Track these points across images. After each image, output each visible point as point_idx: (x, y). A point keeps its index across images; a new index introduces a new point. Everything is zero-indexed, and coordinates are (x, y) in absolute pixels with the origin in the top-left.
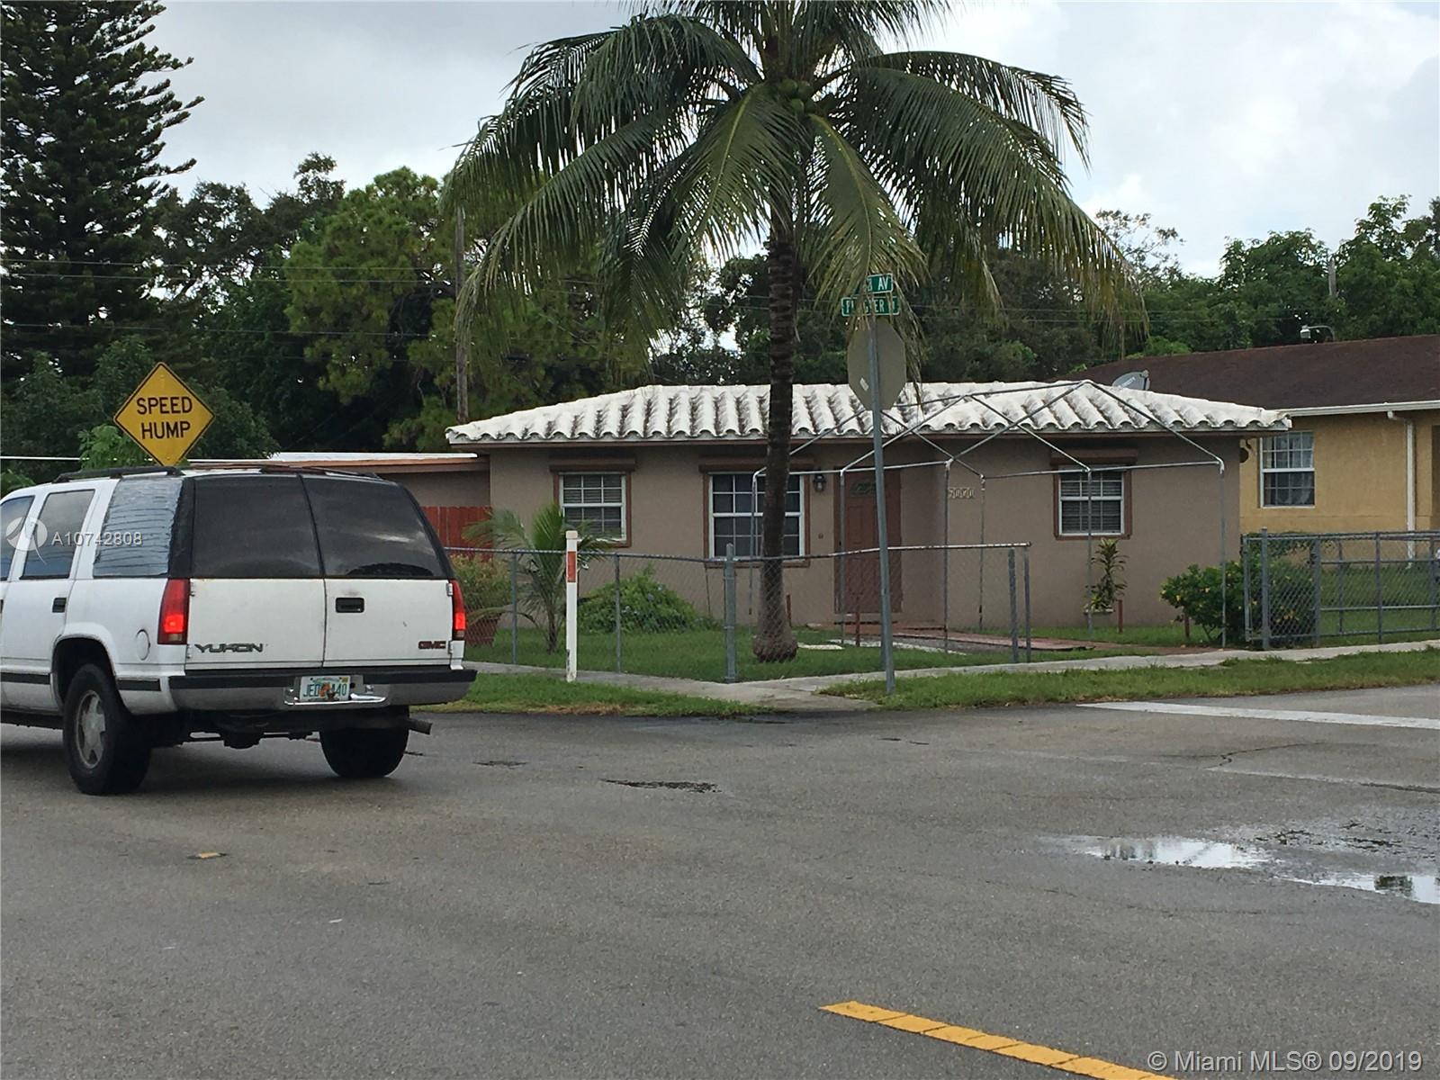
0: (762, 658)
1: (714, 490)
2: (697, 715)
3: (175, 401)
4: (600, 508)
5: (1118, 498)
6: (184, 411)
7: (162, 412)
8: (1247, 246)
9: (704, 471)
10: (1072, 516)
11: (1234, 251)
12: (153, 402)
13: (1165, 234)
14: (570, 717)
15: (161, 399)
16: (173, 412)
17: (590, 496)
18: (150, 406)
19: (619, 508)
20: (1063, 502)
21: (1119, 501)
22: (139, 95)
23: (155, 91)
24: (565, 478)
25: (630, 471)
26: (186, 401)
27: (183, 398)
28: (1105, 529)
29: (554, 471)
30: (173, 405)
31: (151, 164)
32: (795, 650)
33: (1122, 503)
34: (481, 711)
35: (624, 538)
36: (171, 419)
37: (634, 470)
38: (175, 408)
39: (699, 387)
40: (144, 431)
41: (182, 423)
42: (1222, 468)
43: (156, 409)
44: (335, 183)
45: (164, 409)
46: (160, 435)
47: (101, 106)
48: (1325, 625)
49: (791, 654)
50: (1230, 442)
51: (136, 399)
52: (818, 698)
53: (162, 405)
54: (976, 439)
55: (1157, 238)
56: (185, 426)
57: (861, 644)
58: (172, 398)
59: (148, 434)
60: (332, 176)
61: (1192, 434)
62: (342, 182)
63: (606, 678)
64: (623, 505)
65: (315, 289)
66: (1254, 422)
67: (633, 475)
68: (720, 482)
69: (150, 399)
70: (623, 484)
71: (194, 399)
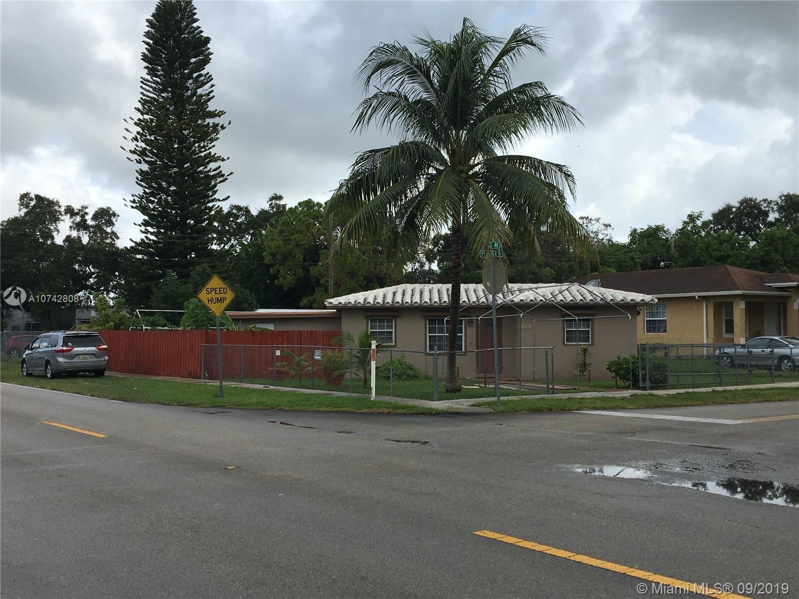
0: (448, 391)
1: (429, 325)
2: (422, 414)
3: (221, 289)
4: (384, 332)
5: (588, 329)
6: (224, 293)
7: (216, 293)
8: (639, 231)
9: (425, 317)
10: (571, 336)
11: (634, 233)
12: (212, 290)
13: (606, 226)
14: (372, 414)
15: (215, 288)
16: (220, 293)
17: (381, 327)
18: (211, 291)
19: (392, 332)
20: (567, 331)
21: (589, 331)
22: (209, 171)
23: (215, 170)
24: (371, 320)
25: (396, 317)
26: (225, 289)
28: (583, 341)
29: (367, 317)
30: (220, 291)
31: (213, 198)
32: (461, 389)
33: (590, 331)
34: (337, 411)
35: (393, 344)
36: (219, 296)
37: (397, 317)
38: (221, 292)
39: (423, 285)
40: (209, 301)
41: (223, 298)
42: (630, 318)
43: (213, 292)
44: (283, 205)
45: (217, 292)
46: (215, 302)
47: (194, 176)
48: (672, 380)
49: (459, 390)
50: (633, 308)
51: (206, 288)
52: (470, 407)
53: (216, 291)
54: (531, 306)
55: (603, 227)
56: (224, 299)
57: (487, 386)
58: (220, 288)
59: (210, 302)
60: (282, 202)
61: (618, 304)
62: (286, 205)
63: (387, 399)
64: (393, 330)
65: (275, 246)
66: (643, 300)
67: (398, 320)
68: (432, 322)
69: (211, 289)
70: (394, 323)
71: (228, 289)
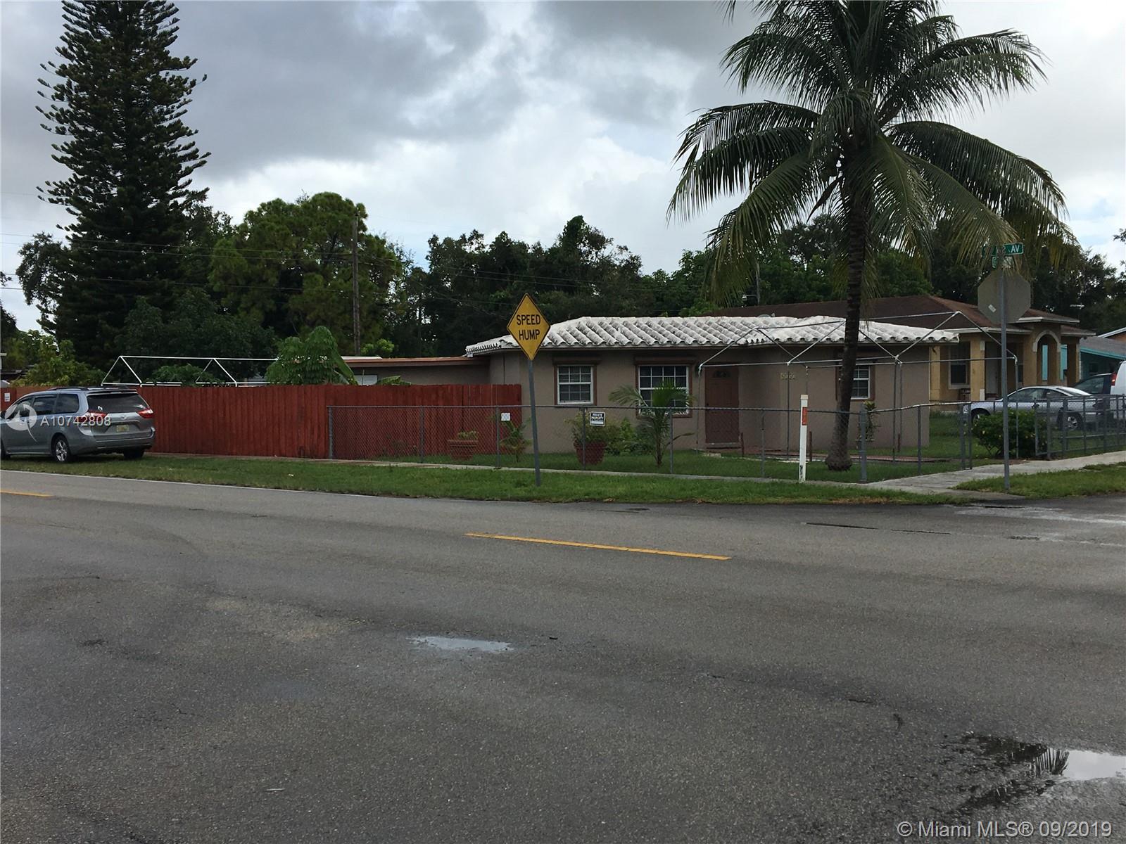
0: (832, 468)
1: (641, 375)
3: (534, 318)
4: (578, 385)
5: (867, 379)
6: (538, 324)
7: (528, 324)
9: (636, 365)
12: (524, 318)
15: (527, 316)
16: (532, 324)
17: (576, 378)
18: (523, 320)
19: (589, 385)
21: (867, 381)
24: (561, 368)
25: (596, 364)
27: (537, 315)
28: (860, 396)
29: (555, 364)
30: (532, 319)
31: (184, 190)
33: (869, 382)
35: (592, 401)
36: (532, 328)
37: (598, 364)
38: (533, 322)
40: (520, 335)
41: (536, 330)
43: (525, 322)
46: (527, 338)
49: (846, 467)
51: (516, 315)
53: (528, 320)
56: (537, 332)
58: (532, 316)
64: (591, 383)
66: (944, 338)
67: (599, 367)
68: (645, 370)
69: (522, 316)
70: (592, 374)
71: (541, 316)
